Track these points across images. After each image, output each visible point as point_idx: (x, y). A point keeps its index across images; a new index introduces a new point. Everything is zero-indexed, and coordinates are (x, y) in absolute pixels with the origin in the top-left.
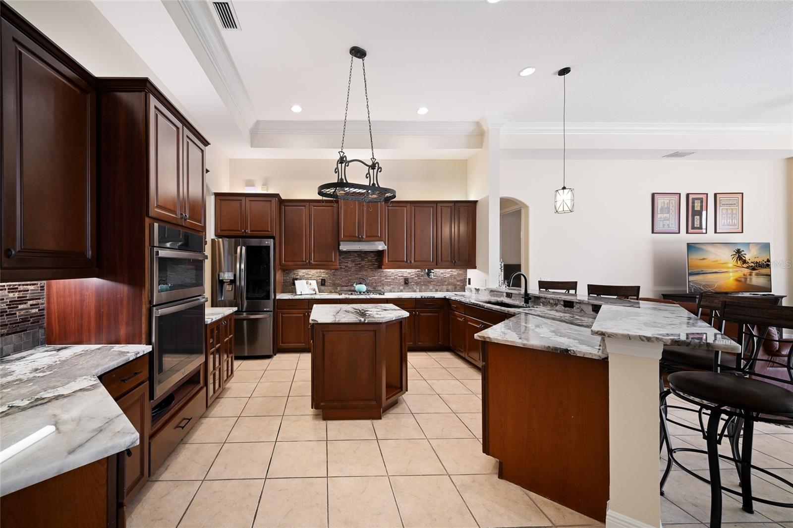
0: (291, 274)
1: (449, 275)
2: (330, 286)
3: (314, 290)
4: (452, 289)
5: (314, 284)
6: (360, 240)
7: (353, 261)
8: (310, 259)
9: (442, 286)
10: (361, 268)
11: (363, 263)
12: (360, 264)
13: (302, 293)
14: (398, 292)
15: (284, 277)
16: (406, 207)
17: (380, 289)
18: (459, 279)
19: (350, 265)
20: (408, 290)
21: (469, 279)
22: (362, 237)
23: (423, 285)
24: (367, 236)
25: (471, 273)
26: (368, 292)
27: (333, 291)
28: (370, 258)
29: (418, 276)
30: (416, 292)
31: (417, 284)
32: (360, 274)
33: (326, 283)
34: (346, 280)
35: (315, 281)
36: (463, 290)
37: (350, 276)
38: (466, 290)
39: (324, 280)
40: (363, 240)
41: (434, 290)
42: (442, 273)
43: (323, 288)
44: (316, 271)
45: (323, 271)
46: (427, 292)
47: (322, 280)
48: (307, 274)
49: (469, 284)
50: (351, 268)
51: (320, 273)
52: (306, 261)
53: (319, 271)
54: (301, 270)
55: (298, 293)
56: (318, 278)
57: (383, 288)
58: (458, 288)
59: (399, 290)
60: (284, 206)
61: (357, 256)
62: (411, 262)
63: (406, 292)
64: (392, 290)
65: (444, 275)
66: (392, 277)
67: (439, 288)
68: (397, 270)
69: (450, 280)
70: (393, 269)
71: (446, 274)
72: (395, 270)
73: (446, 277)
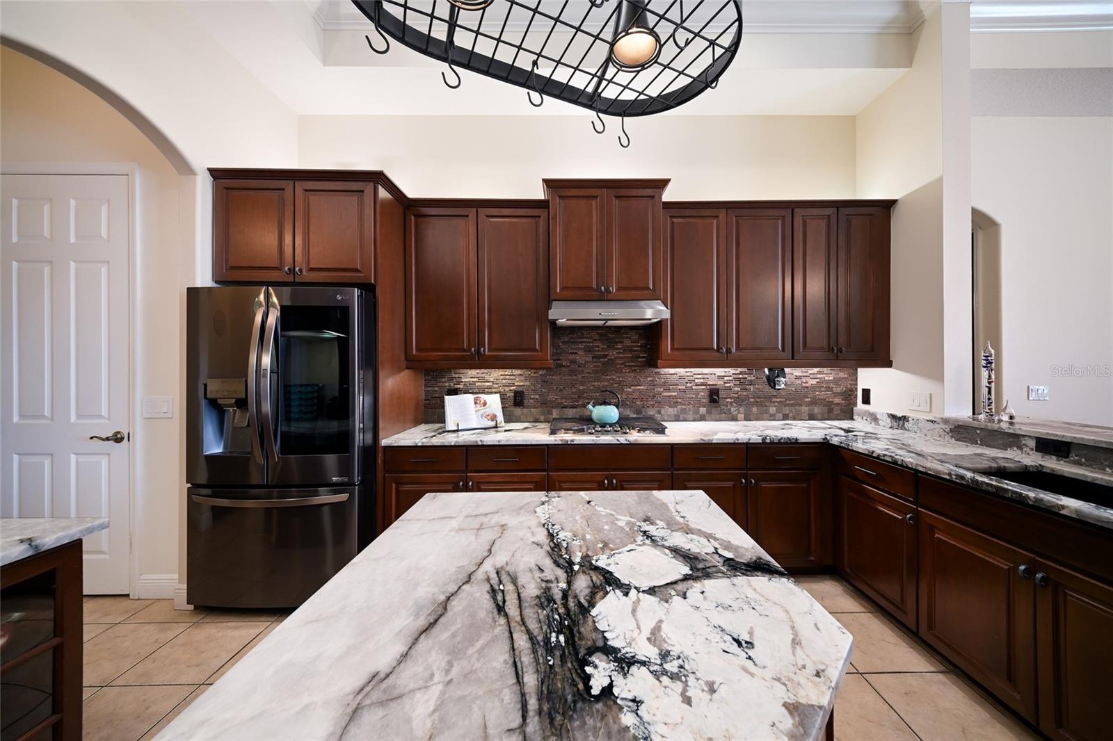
0: (443, 380)
1: (814, 382)
2: (534, 407)
3: (494, 418)
4: (822, 414)
5: (494, 401)
6: (602, 297)
7: (589, 350)
8: (481, 344)
10: (609, 366)
11: (613, 354)
12: (605, 356)
14: (694, 420)
15: (426, 386)
16: (717, 217)
17: (651, 413)
18: (838, 390)
19: (581, 357)
20: (718, 416)
21: (866, 393)
22: (607, 290)
23: (753, 404)
24: (619, 289)
25: (868, 377)
27: (542, 418)
28: (628, 343)
29: (741, 383)
30: (737, 420)
31: (739, 401)
32: (608, 380)
33: (526, 402)
34: (573, 393)
35: (498, 396)
36: (848, 416)
37: (582, 383)
38: (855, 417)
39: (520, 393)
40: (610, 297)
41: (780, 416)
42: (798, 378)
43: (518, 411)
44: (501, 372)
45: (517, 372)
46: (763, 420)
47: (516, 393)
48: (482, 380)
49: (866, 400)
50: (584, 365)
51: (514, 378)
52: (469, 350)
53: (508, 372)
54: (465, 371)
55: (450, 425)
56: (507, 389)
57: (659, 412)
58: (837, 411)
59: (697, 417)
60: (415, 216)
61: (597, 337)
62: (729, 351)
63: (712, 420)
64: (681, 419)
65: (804, 381)
66: (679, 387)
67: (791, 411)
68: (692, 370)
69: (817, 393)
70: (685, 367)
71: (808, 379)
72: (688, 370)
73: (807, 385)
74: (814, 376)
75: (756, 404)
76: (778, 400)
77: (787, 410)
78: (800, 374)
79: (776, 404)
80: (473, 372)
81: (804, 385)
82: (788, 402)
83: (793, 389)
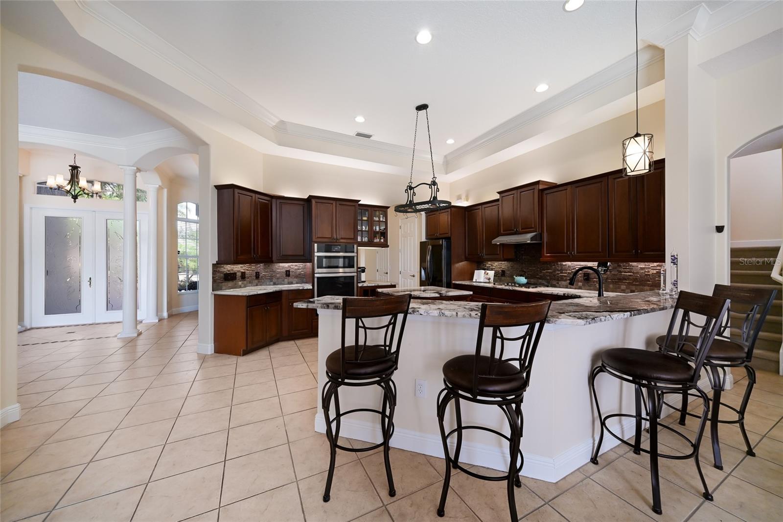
0: (479, 266)
1: (655, 272)
2: (508, 276)
3: (489, 279)
5: (492, 273)
9: (641, 287)
13: (477, 281)
15: (473, 267)
17: (554, 283)
20: (589, 288)
23: (610, 283)
26: (527, 285)
33: (505, 274)
35: (494, 271)
39: (504, 271)
42: (642, 269)
43: (503, 278)
44: (497, 262)
47: (502, 271)
51: (504, 265)
52: (479, 255)
53: (500, 262)
55: (474, 280)
56: (499, 269)
57: (558, 283)
59: (577, 287)
63: (585, 289)
64: (569, 287)
65: (647, 271)
66: (568, 271)
67: (636, 289)
68: (575, 263)
69: (657, 279)
70: (571, 262)
71: (650, 270)
72: (572, 263)
73: (649, 273)
74: (655, 268)
75: (613, 283)
76: (627, 281)
77: (634, 288)
78: (644, 267)
79: (626, 284)
80: (489, 263)
81: (646, 273)
82: (634, 283)
83: (638, 275)
